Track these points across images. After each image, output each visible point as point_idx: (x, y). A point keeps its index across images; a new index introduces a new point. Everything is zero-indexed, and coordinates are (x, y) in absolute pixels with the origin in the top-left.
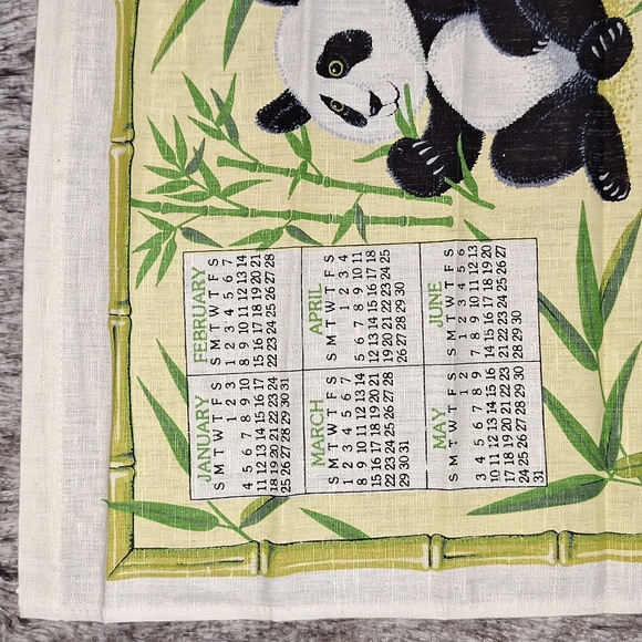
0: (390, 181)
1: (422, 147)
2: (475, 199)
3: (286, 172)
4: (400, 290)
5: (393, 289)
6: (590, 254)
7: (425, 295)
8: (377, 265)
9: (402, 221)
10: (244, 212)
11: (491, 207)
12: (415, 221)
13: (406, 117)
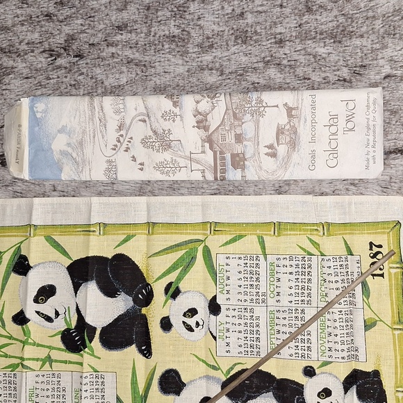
0: (62, 346)
1: (74, 332)
2: (93, 355)
3: (21, 341)
4: (64, 390)
5: (61, 390)
6: (136, 380)
7: (73, 393)
8: (55, 379)
9: (65, 362)
10: (6, 356)
11: (100, 358)
12: (70, 362)
13: (68, 320)
